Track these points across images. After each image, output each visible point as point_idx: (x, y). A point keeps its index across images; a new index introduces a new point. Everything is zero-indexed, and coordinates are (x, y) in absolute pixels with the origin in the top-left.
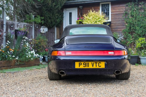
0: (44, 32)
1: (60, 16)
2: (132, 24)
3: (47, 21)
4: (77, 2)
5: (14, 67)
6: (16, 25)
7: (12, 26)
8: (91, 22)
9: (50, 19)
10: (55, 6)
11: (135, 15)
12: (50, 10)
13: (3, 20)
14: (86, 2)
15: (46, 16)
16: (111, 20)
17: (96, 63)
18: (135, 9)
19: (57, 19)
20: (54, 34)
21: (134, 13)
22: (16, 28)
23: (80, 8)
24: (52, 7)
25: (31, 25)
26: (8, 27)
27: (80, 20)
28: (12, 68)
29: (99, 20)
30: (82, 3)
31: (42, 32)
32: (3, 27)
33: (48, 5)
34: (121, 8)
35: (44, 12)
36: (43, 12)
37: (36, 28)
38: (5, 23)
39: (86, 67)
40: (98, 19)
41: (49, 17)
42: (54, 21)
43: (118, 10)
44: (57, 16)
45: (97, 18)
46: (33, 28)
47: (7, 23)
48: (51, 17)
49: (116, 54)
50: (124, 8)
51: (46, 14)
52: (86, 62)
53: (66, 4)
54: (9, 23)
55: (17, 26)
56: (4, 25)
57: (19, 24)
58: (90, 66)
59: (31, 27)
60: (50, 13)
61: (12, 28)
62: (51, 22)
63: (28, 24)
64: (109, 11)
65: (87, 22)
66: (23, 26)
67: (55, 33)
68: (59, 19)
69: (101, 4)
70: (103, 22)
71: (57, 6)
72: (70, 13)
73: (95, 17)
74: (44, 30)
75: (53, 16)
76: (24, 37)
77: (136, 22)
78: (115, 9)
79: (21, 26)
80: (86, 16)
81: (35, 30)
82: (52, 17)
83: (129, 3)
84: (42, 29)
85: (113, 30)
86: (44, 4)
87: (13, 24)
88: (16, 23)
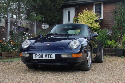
0: (45, 28)
1: (60, 15)
2: (120, 21)
3: (47, 19)
4: (74, 3)
5: (15, 58)
6: (19, 23)
7: (15, 24)
8: (84, 19)
9: (50, 17)
10: (54, 6)
11: (123, 13)
12: (50, 9)
13: (7, 18)
14: (81, 2)
15: (46, 14)
16: (103, 17)
18: (123, 8)
19: (57, 17)
21: (122, 11)
22: (19, 25)
23: (77, 7)
24: (51, 7)
25: (33, 22)
26: (12, 24)
27: (76, 18)
28: (13, 58)
29: (91, 18)
30: (79, 3)
31: (43, 28)
32: (7, 24)
33: (48, 5)
34: (111, 7)
35: (45, 11)
36: (43, 11)
37: (38, 25)
38: (9, 21)
41: (48, 15)
42: (54, 18)
43: (109, 9)
44: (57, 14)
45: (90, 16)
46: (35, 25)
47: (11, 21)
50: (114, 7)
51: (46, 13)
53: (65, 4)
54: (13, 21)
55: (21, 23)
56: (8, 22)
57: (22, 22)
59: (33, 24)
60: (49, 12)
61: (15, 25)
62: (51, 20)
63: (31, 21)
64: (101, 10)
65: (81, 19)
66: (25, 23)
68: (58, 17)
69: (94, 3)
70: (94, 20)
71: (56, 6)
72: (68, 12)
73: (88, 16)
74: (45, 27)
75: (53, 14)
76: (24, 33)
77: (123, 20)
79: (24, 24)
80: (81, 14)
81: (37, 27)
82: (52, 16)
83: (118, 3)
84: (43, 26)
85: (105, 26)
86: (44, 5)
87: (17, 22)
88: (19, 21)
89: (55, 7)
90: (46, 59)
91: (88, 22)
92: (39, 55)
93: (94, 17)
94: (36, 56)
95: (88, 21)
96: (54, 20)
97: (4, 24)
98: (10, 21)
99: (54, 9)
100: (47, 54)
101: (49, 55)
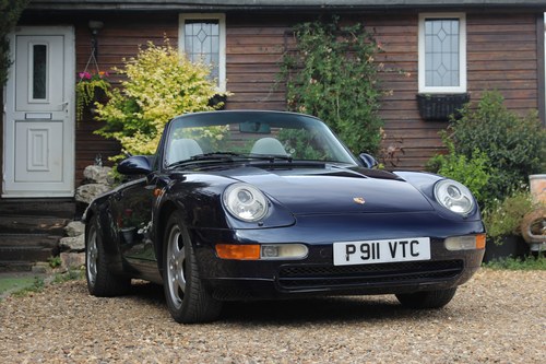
11: (330, 74)
18: (329, 50)
21: (325, 64)
34: (268, 40)
40: (190, 81)
43: (255, 50)
50: (280, 41)
72: (35, 47)
73: (176, 75)
77: (335, 102)
78: (244, 46)
90: (392, 260)
92: (365, 248)
94: (350, 251)
95: (180, 98)
100: (398, 241)
101: (403, 243)
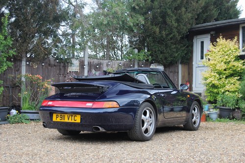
1: (183, 48)
3: (157, 56)
4: (206, 26)
6: (105, 65)
7: (98, 66)
9: (161, 53)
10: (167, 35)
12: (161, 41)
13: (83, 59)
14: (218, 25)
15: (154, 49)
17: (72, 116)
20: (176, 74)
22: (105, 69)
24: (162, 36)
26: (93, 67)
30: (214, 26)
32: (84, 68)
33: (155, 34)
37: (142, 67)
38: (86, 63)
39: (62, 121)
41: (158, 50)
44: (175, 48)
47: (91, 63)
48: (164, 50)
49: (95, 106)
51: (154, 47)
52: (62, 115)
54: (93, 63)
55: (108, 65)
56: (85, 65)
57: (110, 63)
58: (66, 120)
59: (132, 65)
60: (159, 45)
61: (96, 69)
62: (166, 58)
66: (116, 65)
67: (178, 73)
68: (179, 52)
69: (241, 26)
71: (172, 35)
75: (168, 49)
79: (113, 66)
86: (148, 34)
87: (100, 64)
88: (105, 62)
89: (170, 37)
91: (222, 61)
93: (232, 52)
96: (172, 57)
97: (78, 68)
98: (88, 63)
99: (169, 40)
